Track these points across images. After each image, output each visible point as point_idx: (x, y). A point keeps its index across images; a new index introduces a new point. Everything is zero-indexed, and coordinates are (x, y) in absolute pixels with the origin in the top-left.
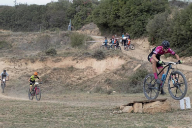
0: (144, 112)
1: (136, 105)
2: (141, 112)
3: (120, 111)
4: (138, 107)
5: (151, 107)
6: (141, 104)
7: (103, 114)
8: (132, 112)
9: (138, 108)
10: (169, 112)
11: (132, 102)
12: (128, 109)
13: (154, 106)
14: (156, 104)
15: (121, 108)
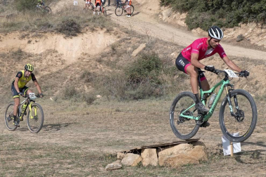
0: (161, 164)
1: (146, 152)
2: (155, 164)
3: (116, 164)
4: (150, 155)
5: (173, 156)
6: (155, 150)
8: (140, 165)
9: (149, 157)
10: (204, 162)
11: (139, 148)
12: (131, 159)
13: (178, 153)
14: (181, 150)
15: (118, 157)
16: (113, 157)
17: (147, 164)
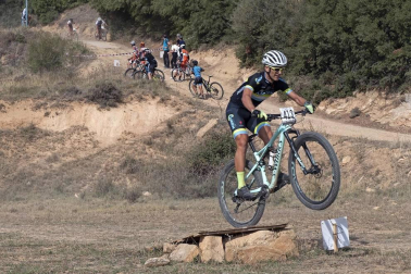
0: (229, 260)
1: (207, 240)
2: (221, 260)
3: (164, 259)
4: (213, 246)
5: (247, 247)
6: (220, 239)
7: (117, 267)
8: (197, 260)
9: (211, 248)
10: (294, 258)
11: (196, 235)
12: (184, 252)
13: (254, 243)
14: (259, 239)
15: (165, 250)
16: (158, 251)
17: (208, 259)
